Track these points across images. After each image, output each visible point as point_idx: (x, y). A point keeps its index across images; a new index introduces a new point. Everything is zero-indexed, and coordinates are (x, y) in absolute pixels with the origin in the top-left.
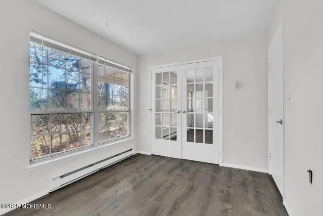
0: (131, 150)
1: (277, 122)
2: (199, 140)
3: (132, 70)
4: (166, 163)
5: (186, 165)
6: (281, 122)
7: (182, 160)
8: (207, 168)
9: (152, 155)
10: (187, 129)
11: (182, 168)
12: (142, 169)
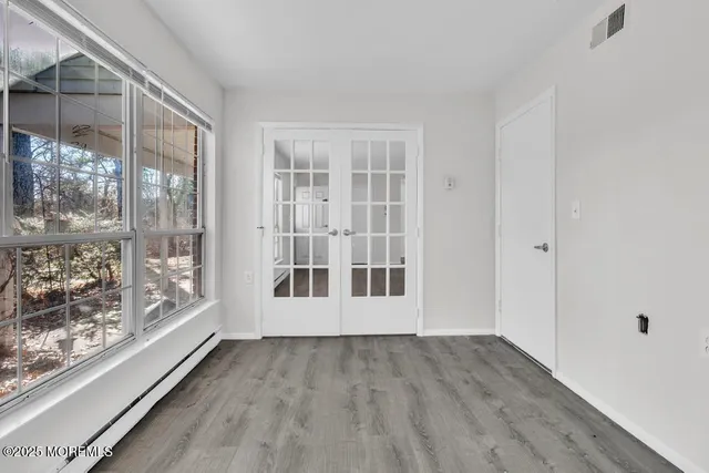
0: (213, 334)
1: (538, 247)
2: (378, 291)
3: (213, 124)
4: (314, 351)
5: (358, 346)
6: (545, 248)
7: (341, 336)
8: (402, 346)
9: (264, 338)
10: (353, 269)
11: (356, 353)
12: (273, 375)
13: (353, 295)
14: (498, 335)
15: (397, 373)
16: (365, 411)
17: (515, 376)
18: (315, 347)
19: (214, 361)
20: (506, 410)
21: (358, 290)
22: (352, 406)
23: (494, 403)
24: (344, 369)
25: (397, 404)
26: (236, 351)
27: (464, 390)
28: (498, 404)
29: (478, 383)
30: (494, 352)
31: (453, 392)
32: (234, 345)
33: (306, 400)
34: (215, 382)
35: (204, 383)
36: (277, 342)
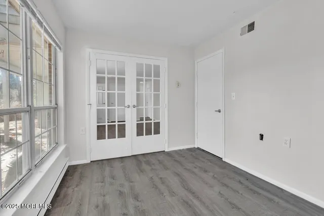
0: (66, 164)
6: (219, 111)
7: (132, 156)
8: (162, 157)
9: (91, 162)
10: (137, 124)
11: (143, 163)
12: (108, 180)
13: (137, 136)
14: (196, 147)
15: (166, 168)
16: (162, 188)
17: (211, 162)
18: (122, 163)
19: (69, 177)
20: (215, 176)
21: (140, 133)
22: (155, 187)
23: (209, 174)
24: (142, 171)
25: (174, 182)
26: (79, 170)
27: (196, 171)
28: (211, 174)
29: (199, 167)
30: (198, 154)
31: (193, 173)
32: (76, 168)
33: (132, 188)
34: (76, 189)
35: (70, 191)
36: (100, 163)
